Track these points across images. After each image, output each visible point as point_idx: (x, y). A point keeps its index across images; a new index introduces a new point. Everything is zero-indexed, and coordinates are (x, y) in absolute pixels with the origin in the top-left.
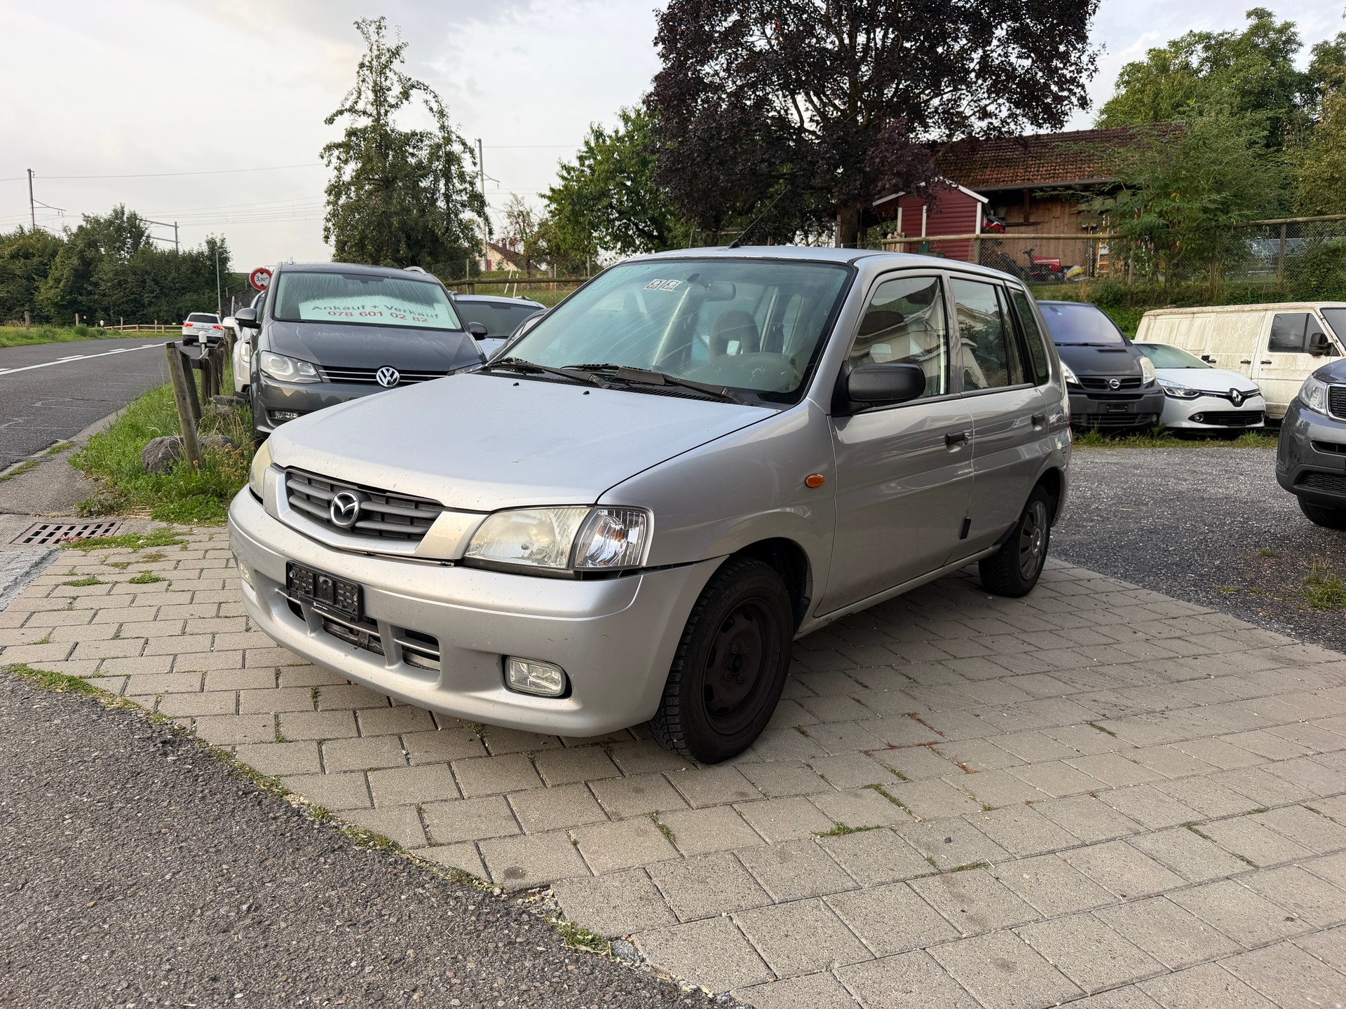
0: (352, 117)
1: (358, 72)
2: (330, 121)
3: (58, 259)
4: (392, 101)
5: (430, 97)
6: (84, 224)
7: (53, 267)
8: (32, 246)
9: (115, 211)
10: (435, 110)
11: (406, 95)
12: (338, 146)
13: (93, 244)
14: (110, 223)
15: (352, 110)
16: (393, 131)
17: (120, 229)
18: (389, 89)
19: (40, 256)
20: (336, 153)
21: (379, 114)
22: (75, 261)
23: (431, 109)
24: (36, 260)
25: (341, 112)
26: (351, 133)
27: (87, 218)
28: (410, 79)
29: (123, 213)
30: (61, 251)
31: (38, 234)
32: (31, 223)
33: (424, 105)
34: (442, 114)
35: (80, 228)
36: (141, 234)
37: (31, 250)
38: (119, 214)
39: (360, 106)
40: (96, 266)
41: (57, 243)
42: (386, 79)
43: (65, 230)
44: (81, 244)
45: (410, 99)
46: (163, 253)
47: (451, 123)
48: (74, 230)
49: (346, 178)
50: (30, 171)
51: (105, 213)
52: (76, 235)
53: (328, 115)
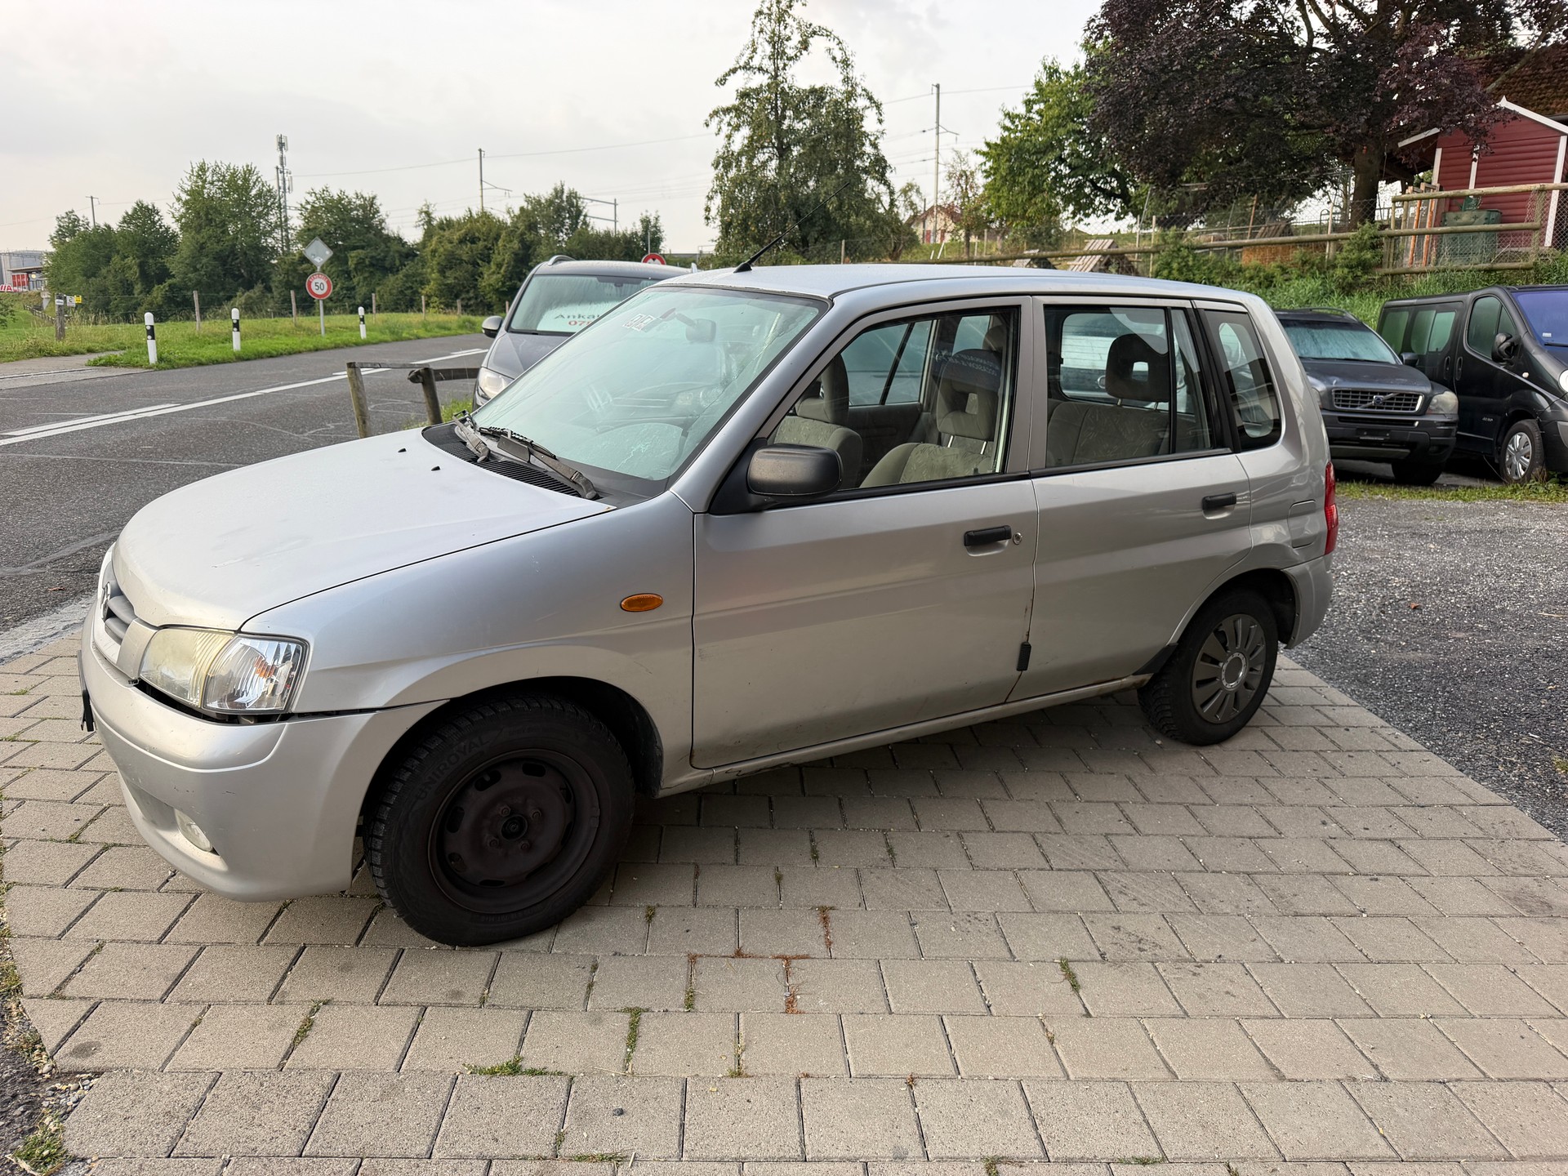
0: (746, 75)
1: (754, 22)
2: (722, 81)
3: (500, 243)
4: (790, 52)
5: (833, 44)
6: (525, 205)
7: (496, 252)
8: (478, 230)
9: (555, 190)
10: (838, 60)
11: (805, 45)
12: (727, 111)
13: (532, 227)
14: (550, 202)
15: (747, 67)
16: (790, 88)
17: (559, 210)
18: (789, 39)
19: (485, 240)
20: (727, 118)
21: (777, 69)
22: (516, 245)
23: (834, 59)
24: (481, 244)
25: (734, 71)
26: (744, 95)
27: (528, 199)
28: (810, 25)
29: (562, 192)
30: (504, 234)
31: (485, 216)
32: (480, 207)
33: (827, 54)
34: (846, 63)
35: (522, 209)
36: (579, 212)
37: (477, 234)
38: (558, 193)
39: (755, 63)
40: (535, 250)
41: (501, 226)
42: (786, 27)
43: (509, 212)
44: (522, 227)
45: (810, 48)
46: (598, 235)
47: (855, 74)
48: (517, 212)
49: (736, 147)
50: (480, 150)
51: (545, 192)
52: (518, 217)
53: (720, 75)
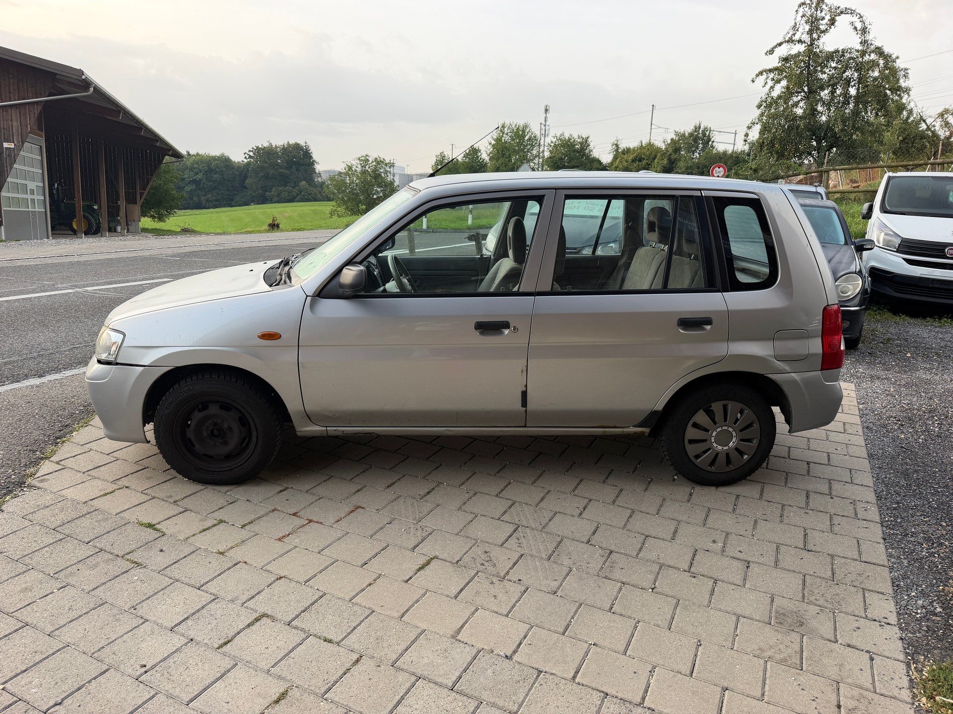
0: (789, 46)
1: (797, 11)
2: (771, 52)
3: (656, 161)
4: (822, 28)
5: (855, 19)
6: (674, 137)
7: (653, 166)
8: (644, 154)
9: (695, 127)
10: (858, 29)
11: (832, 22)
12: (770, 71)
13: (677, 150)
14: (691, 135)
15: (790, 41)
16: (821, 52)
17: (696, 139)
18: (823, 19)
19: (647, 160)
20: (772, 75)
21: (812, 40)
22: (665, 162)
23: (855, 28)
24: (645, 162)
25: (780, 44)
26: (786, 60)
27: (677, 134)
28: (838, 8)
29: (700, 128)
30: (659, 155)
31: (650, 145)
32: (648, 139)
33: (850, 26)
34: (864, 31)
35: (672, 139)
36: (709, 140)
37: (643, 156)
38: (697, 129)
39: (797, 37)
40: (677, 164)
41: (658, 150)
42: (821, 11)
43: (664, 142)
44: (670, 150)
45: (836, 24)
46: (718, 153)
47: (869, 37)
48: (669, 141)
49: (776, 93)
50: (653, 106)
51: (688, 129)
52: (669, 145)
53: (769, 48)
